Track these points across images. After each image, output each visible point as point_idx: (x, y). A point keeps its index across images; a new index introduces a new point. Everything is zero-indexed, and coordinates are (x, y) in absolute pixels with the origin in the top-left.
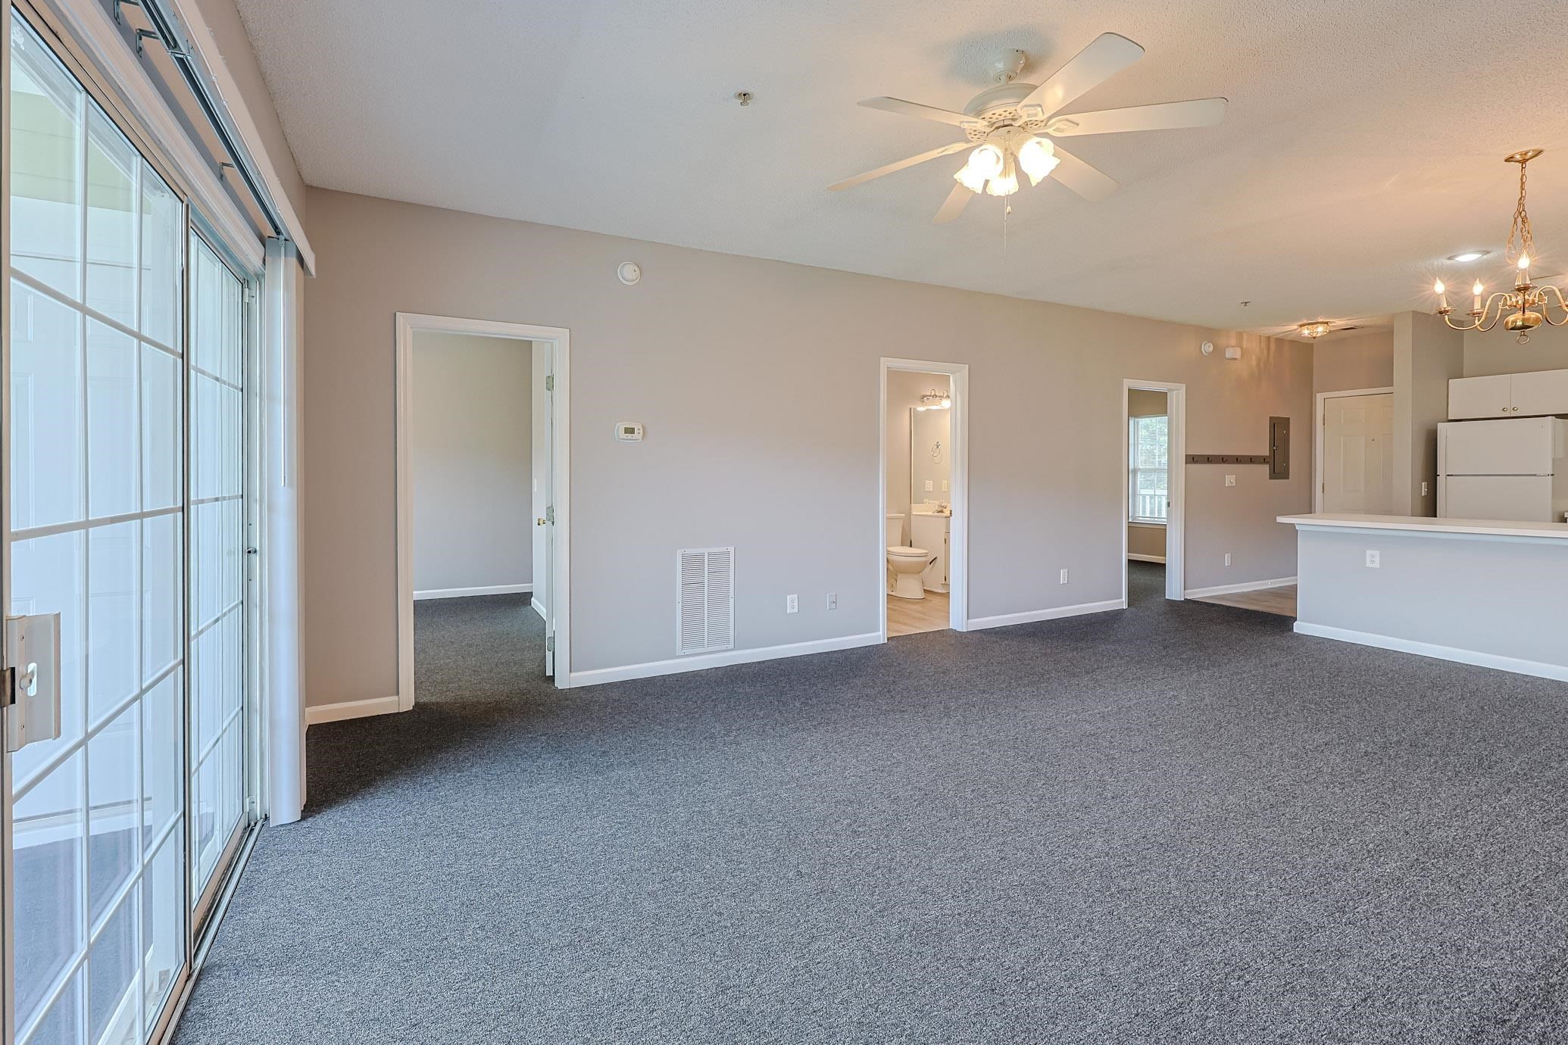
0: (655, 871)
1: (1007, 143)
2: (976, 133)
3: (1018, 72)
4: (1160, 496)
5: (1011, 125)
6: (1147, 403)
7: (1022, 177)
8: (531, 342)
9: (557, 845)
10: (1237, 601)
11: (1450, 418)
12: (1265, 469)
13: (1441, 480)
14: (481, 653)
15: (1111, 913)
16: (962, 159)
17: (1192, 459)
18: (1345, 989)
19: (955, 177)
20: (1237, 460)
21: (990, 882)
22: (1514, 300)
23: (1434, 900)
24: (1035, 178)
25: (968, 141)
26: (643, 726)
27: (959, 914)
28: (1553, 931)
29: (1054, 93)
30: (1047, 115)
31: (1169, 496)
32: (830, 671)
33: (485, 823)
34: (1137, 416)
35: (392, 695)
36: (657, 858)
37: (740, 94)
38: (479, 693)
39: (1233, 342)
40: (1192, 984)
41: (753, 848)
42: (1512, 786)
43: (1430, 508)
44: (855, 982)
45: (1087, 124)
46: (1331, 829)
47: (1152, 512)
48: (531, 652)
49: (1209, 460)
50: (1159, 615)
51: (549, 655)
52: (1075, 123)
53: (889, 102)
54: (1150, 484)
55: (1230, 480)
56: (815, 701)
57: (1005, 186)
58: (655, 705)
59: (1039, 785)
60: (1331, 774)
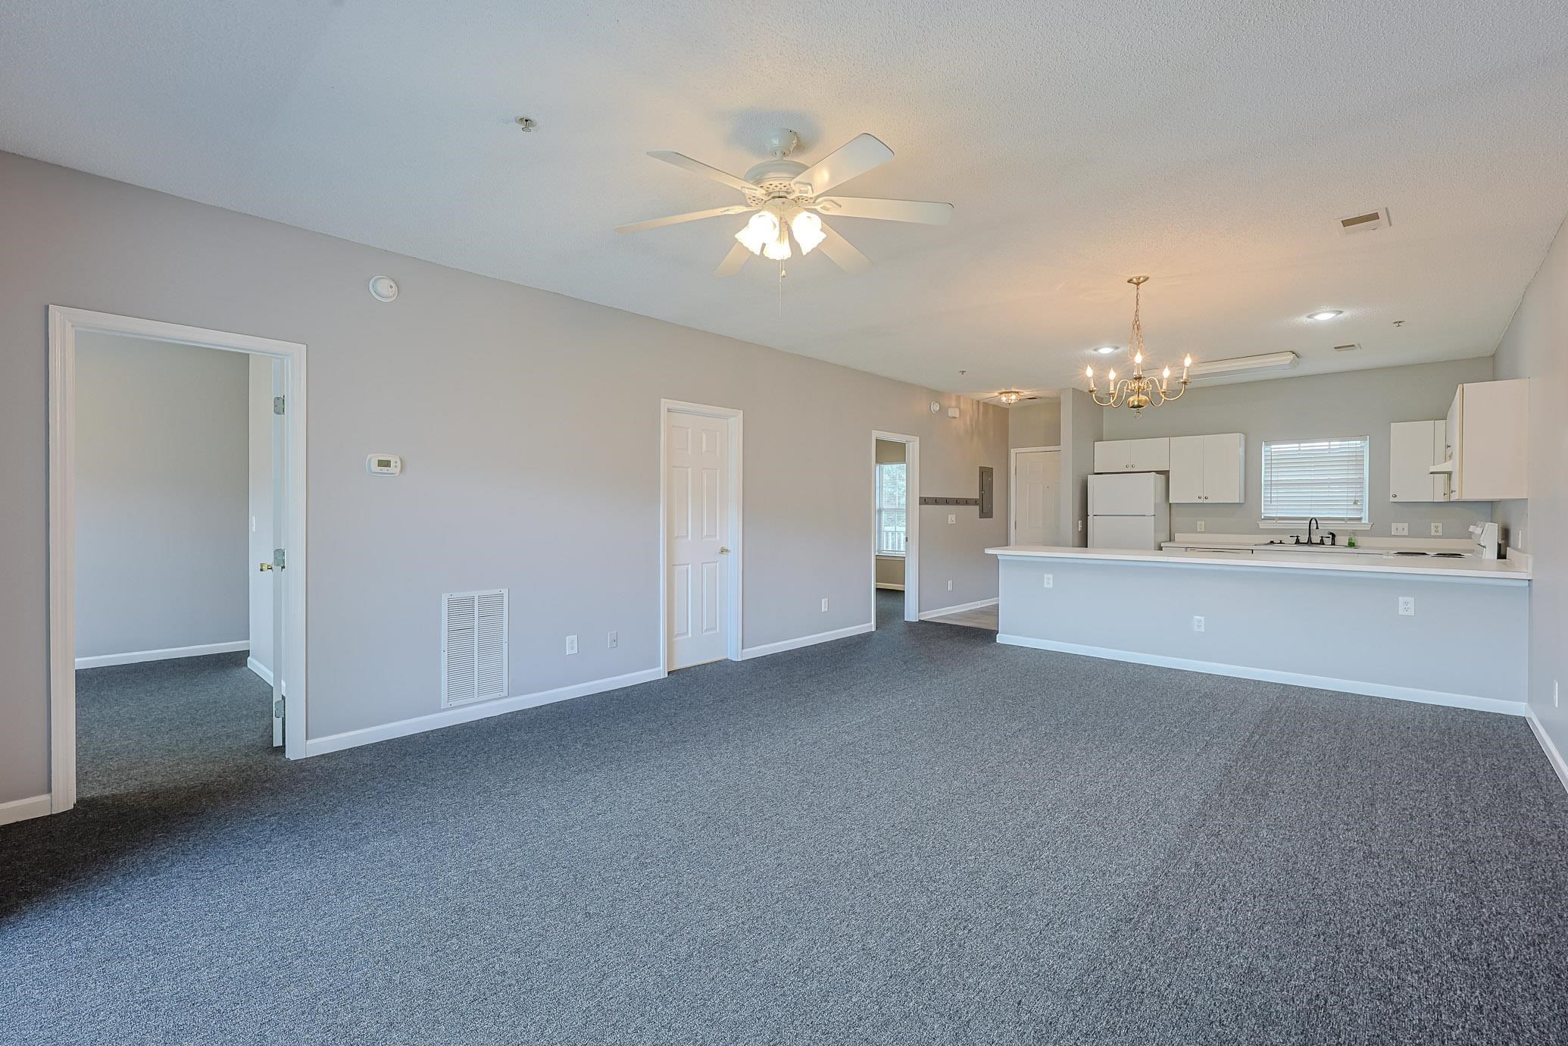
0: (426, 943)
1: (782, 213)
2: (754, 199)
3: (791, 150)
4: (899, 533)
5: (786, 197)
6: (890, 452)
7: (795, 245)
8: (248, 355)
9: (299, 939)
10: (957, 620)
11: (1095, 472)
12: (977, 508)
13: (1090, 518)
14: (178, 728)
15: (869, 895)
16: (742, 221)
17: (924, 501)
18: (1035, 919)
19: (737, 236)
20: (957, 502)
21: (769, 887)
22: (1133, 385)
23: (1089, 840)
24: (806, 247)
25: (748, 206)
26: (403, 789)
27: (743, 923)
28: (1157, 848)
29: (822, 177)
30: (815, 194)
31: (907, 532)
32: (611, 709)
33: (196, 930)
34: (882, 463)
35: (43, 794)
36: (428, 929)
37: (521, 119)
38: (177, 777)
39: (954, 403)
40: (931, 941)
41: (538, 898)
42: (1133, 747)
43: (1084, 542)
44: (648, 1008)
45: (848, 207)
46: (1024, 796)
47: (893, 545)
48: (250, 720)
49: (936, 501)
50: (900, 635)
51: (277, 723)
52: (838, 205)
53: (677, 157)
54: (892, 522)
55: (952, 519)
56: (597, 741)
57: (779, 251)
58: (418, 765)
59: (809, 794)
60: (1023, 753)
